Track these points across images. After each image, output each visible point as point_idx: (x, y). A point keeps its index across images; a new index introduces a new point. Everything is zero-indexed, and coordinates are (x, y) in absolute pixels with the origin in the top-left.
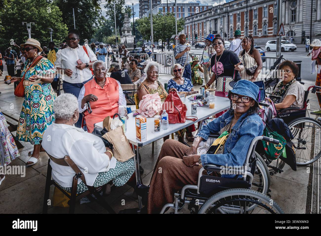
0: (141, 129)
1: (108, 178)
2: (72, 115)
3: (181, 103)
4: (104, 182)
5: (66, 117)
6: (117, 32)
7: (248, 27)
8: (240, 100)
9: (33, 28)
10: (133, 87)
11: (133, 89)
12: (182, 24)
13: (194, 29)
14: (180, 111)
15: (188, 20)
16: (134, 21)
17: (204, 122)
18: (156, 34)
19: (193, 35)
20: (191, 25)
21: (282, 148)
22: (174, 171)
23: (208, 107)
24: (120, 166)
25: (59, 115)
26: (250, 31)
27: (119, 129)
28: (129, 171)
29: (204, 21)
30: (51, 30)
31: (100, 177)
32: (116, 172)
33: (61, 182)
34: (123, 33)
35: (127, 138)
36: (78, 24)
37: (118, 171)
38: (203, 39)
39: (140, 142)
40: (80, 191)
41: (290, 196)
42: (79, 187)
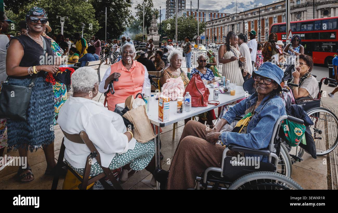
0: (164, 108)
1: (126, 159)
2: (92, 88)
3: (204, 87)
4: (121, 164)
5: (85, 90)
6: (144, 31)
7: (261, 33)
8: (262, 82)
9: (66, 22)
10: (157, 74)
11: (157, 76)
12: (203, 26)
13: (214, 32)
14: (203, 95)
15: (208, 24)
16: (161, 22)
17: (226, 108)
18: (180, 34)
19: (213, 37)
20: (211, 29)
21: (302, 134)
22: (197, 151)
23: (229, 94)
24: (140, 147)
25: (78, 88)
26: (262, 36)
27: (141, 109)
28: (149, 154)
29: (223, 26)
30: (83, 25)
31: (117, 158)
32: (135, 154)
33: (74, 161)
34: (150, 31)
35: (149, 118)
36: (109, 21)
37: (137, 152)
38: (221, 42)
39: (162, 123)
40: (94, 174)
41: (311, 186)
42: (93, 169)
